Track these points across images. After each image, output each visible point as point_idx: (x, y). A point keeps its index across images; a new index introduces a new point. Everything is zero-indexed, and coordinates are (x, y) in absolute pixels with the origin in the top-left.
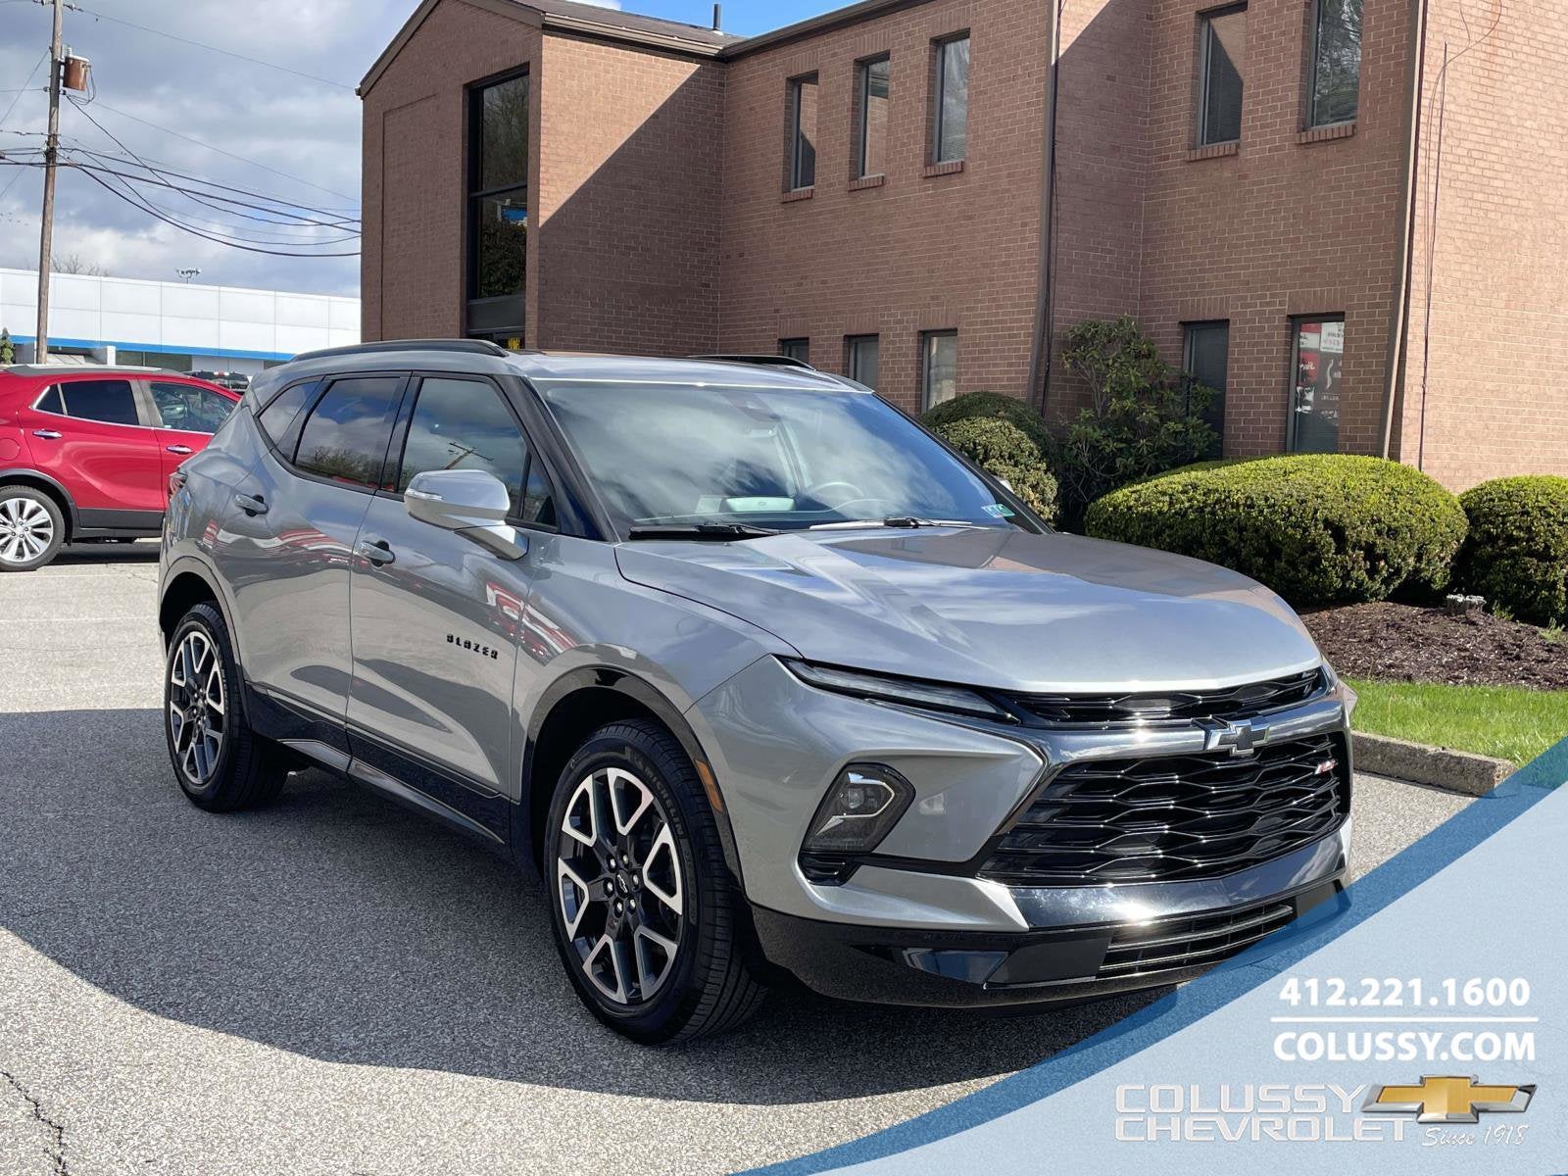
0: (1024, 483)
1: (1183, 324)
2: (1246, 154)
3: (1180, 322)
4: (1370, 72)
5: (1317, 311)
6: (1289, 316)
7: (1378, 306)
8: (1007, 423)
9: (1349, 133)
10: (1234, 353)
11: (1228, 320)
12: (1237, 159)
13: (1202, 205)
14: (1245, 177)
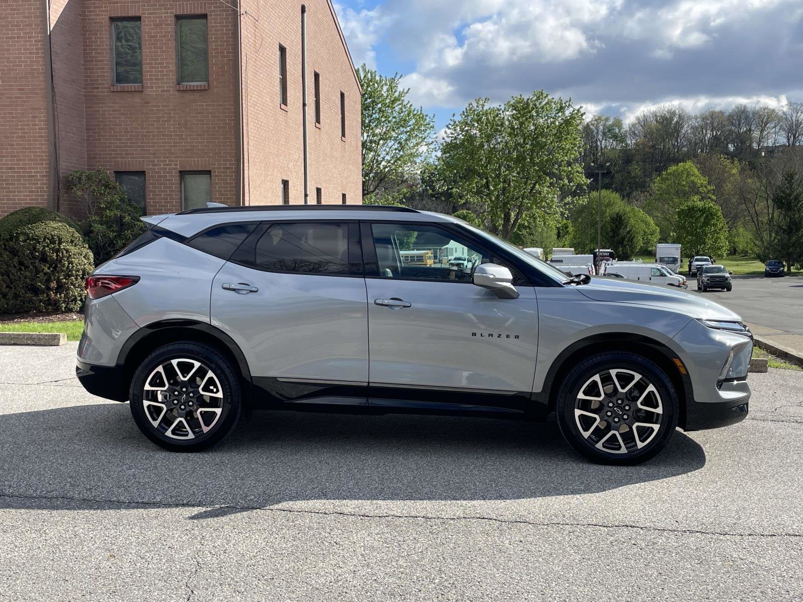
0: (81, 255)
1: (116, 172)
2: (148, 91)
3: (114, 172)
4: (214, 61)
5: (196, 169)
6: (180, 171)
7: (228, 168)
8: (65, 224)
9: (206, 88)
10: (150, 188)
11: (145, 172)
12: (142, 94)
13: (123, 114)
14: (148, 103)
